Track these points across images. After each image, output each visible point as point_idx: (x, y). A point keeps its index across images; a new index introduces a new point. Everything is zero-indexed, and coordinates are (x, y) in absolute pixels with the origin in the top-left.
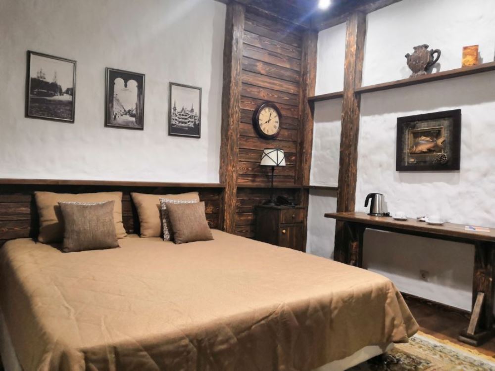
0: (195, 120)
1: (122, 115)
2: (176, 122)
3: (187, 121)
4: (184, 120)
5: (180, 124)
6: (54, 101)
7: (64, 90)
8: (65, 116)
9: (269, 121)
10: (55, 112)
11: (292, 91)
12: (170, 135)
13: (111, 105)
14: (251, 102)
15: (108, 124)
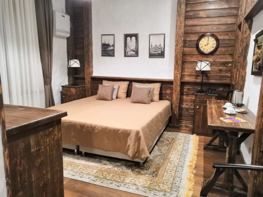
0: (161, 49)
1: (130, 52)
5: (154, 52)
6: (109, 50)
7: (111, 45)
8: (112, 54)
9: (207, 44)
10: (109, 54)
11: (230, 22)
12: (149, 58)
13: (126, 48)
14: (195, 36)
15: (125, 56)
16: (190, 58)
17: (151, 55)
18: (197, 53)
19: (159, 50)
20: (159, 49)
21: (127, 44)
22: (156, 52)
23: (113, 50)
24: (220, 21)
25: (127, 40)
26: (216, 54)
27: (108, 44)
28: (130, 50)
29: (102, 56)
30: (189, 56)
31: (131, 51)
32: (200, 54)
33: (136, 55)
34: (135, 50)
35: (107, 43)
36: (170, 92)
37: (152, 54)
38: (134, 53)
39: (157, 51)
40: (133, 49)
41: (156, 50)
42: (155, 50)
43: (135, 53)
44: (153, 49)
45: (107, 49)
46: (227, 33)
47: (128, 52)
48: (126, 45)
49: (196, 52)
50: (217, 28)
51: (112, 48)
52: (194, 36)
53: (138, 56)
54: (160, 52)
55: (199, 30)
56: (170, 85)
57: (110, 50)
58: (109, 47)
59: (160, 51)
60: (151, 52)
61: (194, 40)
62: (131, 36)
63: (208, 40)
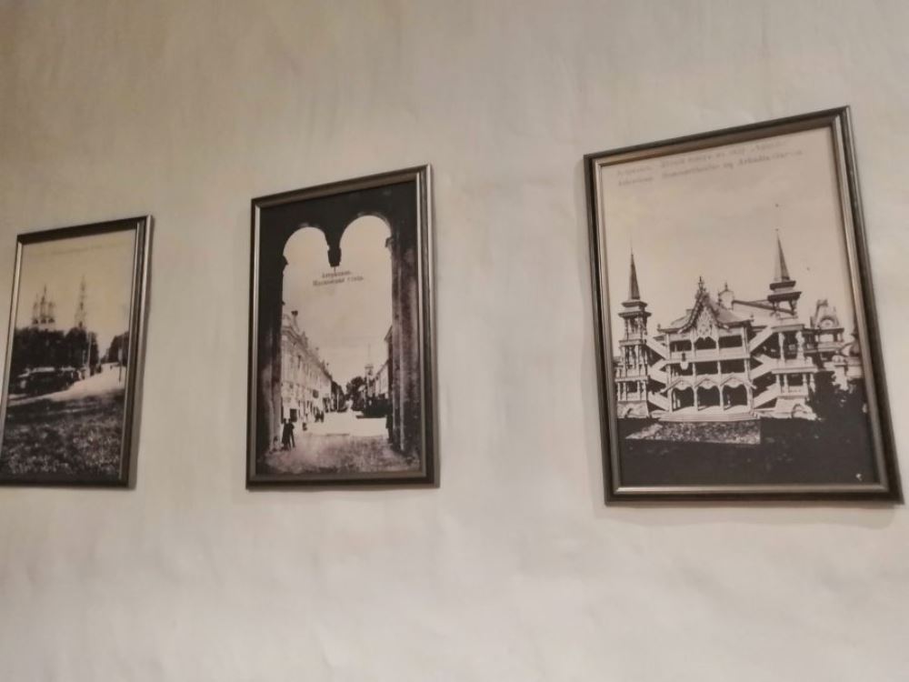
0: (818, 359)
1: (319, 417)
2: (656, 399)
3: (744, 379)
4: (718, 380)
5: (692, 413)
6: (72, 403)
10: (73, 450)
12: (612, 498)
13: (268, 374)
15: (263, 475)
17: (646, 465)
20: (770, 347)
21: (285, 323)
22: (718, 413)
23: (124, 405)
25: (283, 263)
27: (72, 333)
28: (325, 391)
31: (340, 408)
33: (398, 467)
34: (382, 388)
37: (649, 433)
38: (377, 428)
39: (737, 396)
40: (358, 382)
42: (707, 368)
44: (654, 358)
45: (56, 396)
47: (297, 426)
48: (277, 328)
51: (109, 380)
53: (427, 477)
54: (792, 404)
57: (93, 405)
58: (78, 365)
59: (795, 380)
60: (632, 406)
62: (333, 206)
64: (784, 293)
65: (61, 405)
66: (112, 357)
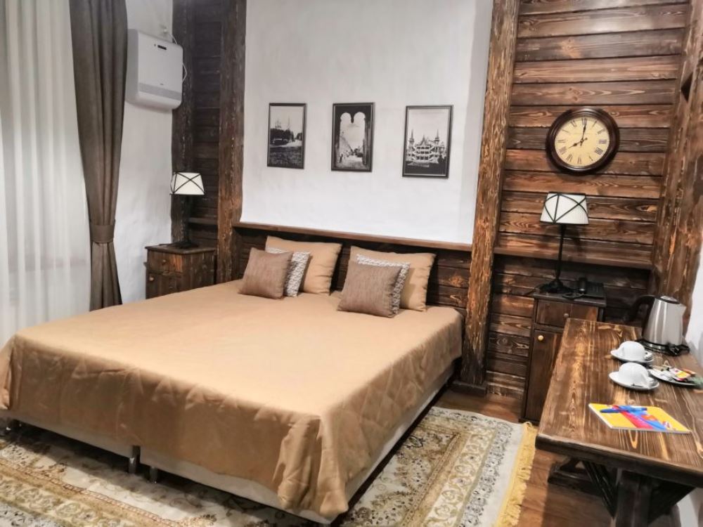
0: (441, 152)
1: (348, 156)
2: (413, 158)
3: (428, 155)
5: (419, 161)
6: (287, 148)
7: (295, 136)
8: (296, 162)
9: (581, 142)
10: (289, 159)
11: (656, 75)
12: (404, 176)
13: (336, 146)
14: (545, 114)
15: (335, 167)
16: (527, 182)
17: (410, 170)
18: (547, 168)
19: (433, 153)
20: (433, 150)
21: (341, 135)
22: (423, 161)
23: (301, 150)
24: (624, 70)
25: (340, 120)
26: (608, 174)
27: (286, 131)
28: (349, 151)
29: (270, 165)
30: (525, 174)
31: (352, 154)
32: (557, 170)
33: (364, 168)
34: (361, 151)
35: (284, 128)
36: (460, 284)
37: (411, 164)
38: (360, 160)
39: (427, 158)
40: (356, 149)
41: (424, 155)
42: (423, 153)
43: (363, 162)
44: (414, 150)
45: (283, 146)
46: (647, 108)
47: (343, 158)
48: (339, 136)
49: (544, 165)
50: (614, 93)
51: (297, 143)
52: (541, 114)
53: (370, 170)
54: (435, 160)
55: (557, 96)
56: (462, 262)
57: (293, 149)
58: (288, 139)
59: (436, 156)
60: (409, 159)
61: (542, 127)
62: (353, 109)
63: (585, 129)
64: (437, 140)
65: (284, 148)
66: (298, 138)
